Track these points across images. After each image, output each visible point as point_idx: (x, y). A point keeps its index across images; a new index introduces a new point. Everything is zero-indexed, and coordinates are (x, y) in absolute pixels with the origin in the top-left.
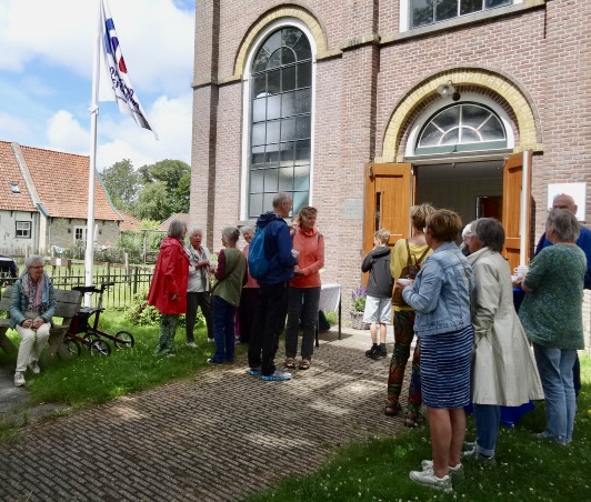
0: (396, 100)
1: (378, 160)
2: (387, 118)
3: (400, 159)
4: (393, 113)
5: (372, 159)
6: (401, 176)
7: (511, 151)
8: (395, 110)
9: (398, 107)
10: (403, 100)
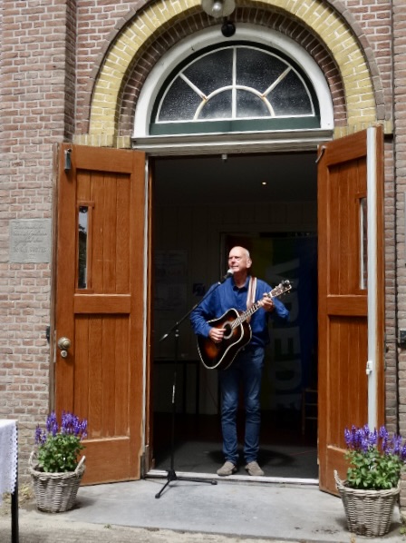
0: (116, 22)
1: (79, 140)
2: (99, 56)
3: (123, 142)
4: (110, 48)
5: (68, 135)
6: (127, 175)
7: (329, 133)
8: (114, 42)
9: (118, 36)
10: (129, 23)
